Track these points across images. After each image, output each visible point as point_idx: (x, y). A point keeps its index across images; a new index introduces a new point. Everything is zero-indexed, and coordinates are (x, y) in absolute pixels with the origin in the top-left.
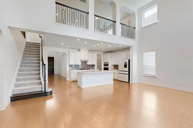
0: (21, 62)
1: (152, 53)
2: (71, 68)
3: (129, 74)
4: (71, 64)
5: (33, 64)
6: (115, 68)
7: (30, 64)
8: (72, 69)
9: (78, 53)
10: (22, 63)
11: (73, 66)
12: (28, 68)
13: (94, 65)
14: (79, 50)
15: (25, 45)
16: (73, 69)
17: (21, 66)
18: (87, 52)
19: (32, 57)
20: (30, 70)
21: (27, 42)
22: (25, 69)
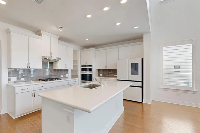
1: (185, 47)
2: (14, 79)
3: (142, 87)
4: (14, 66)
6: (101, 75)
8: (18, 79)
9: (36, 40)
11: (21, 72)
13: (67, 70)
14: (38, 33)
16: (23, 79)
18: (55, 41)
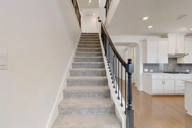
0: (74, 58)
5: (91, 61)
7: (88, 63)
8: (149, 71)
10: (75, 60)
12: (84, 69)
15: (80, 36)
16: (151, 70)
17: (74, 65)
19: (90, 51)
20: (87, 73)
21: (82, 33)
22: (79, 71)
